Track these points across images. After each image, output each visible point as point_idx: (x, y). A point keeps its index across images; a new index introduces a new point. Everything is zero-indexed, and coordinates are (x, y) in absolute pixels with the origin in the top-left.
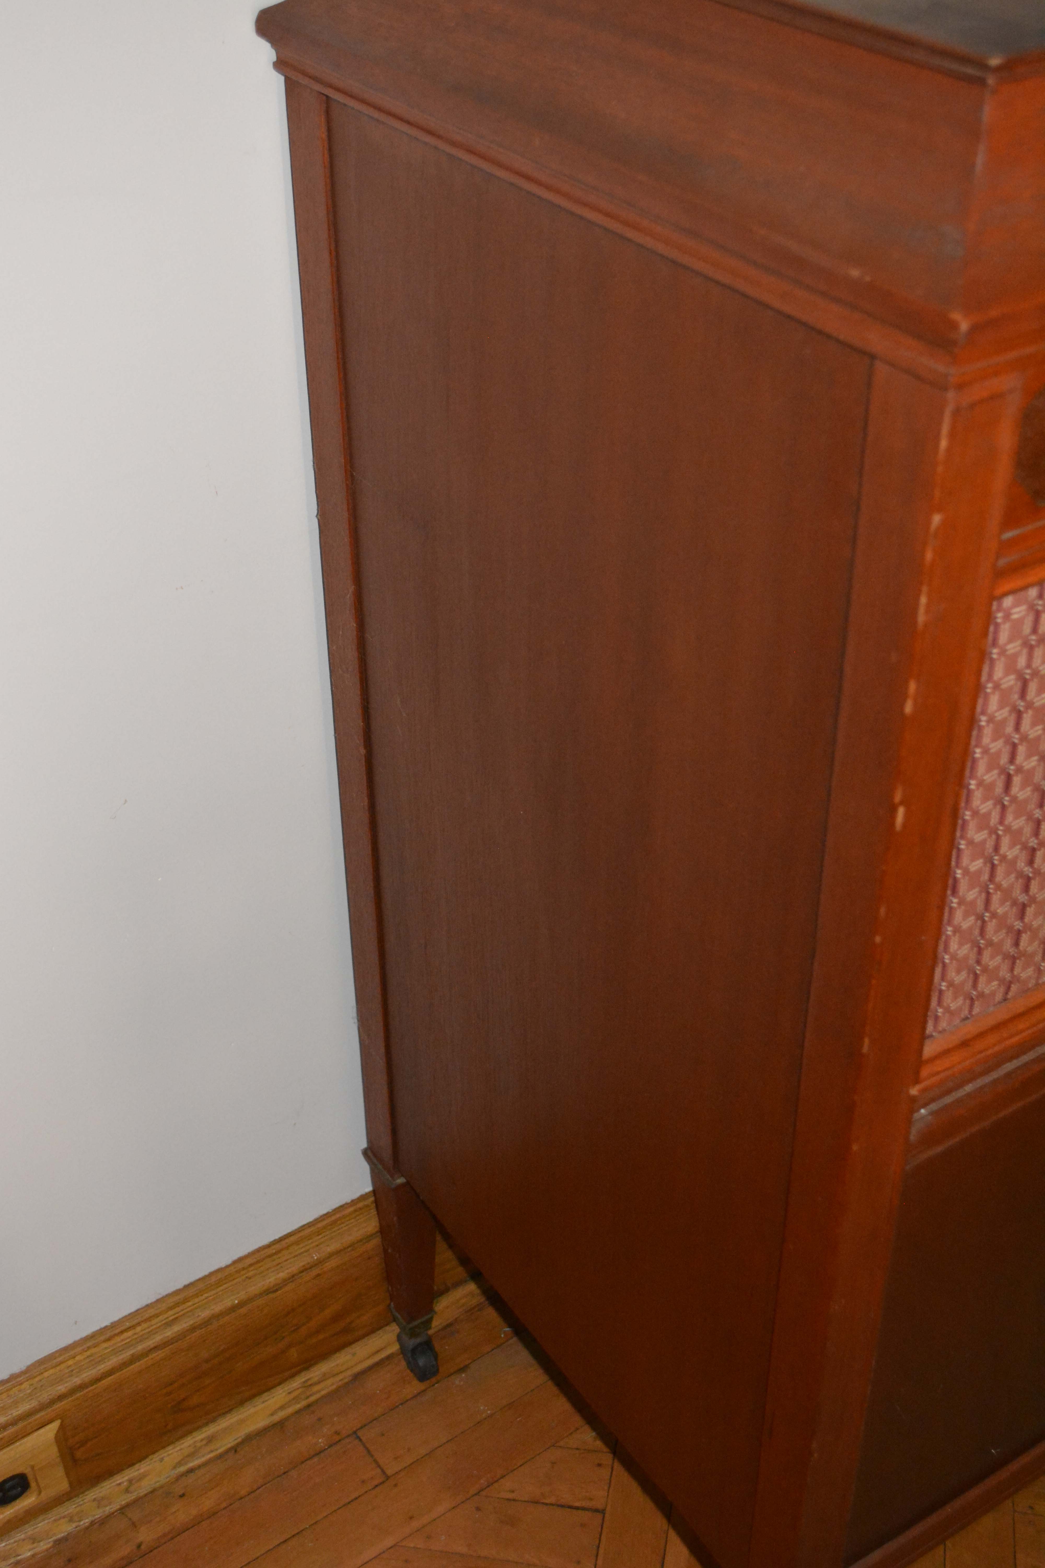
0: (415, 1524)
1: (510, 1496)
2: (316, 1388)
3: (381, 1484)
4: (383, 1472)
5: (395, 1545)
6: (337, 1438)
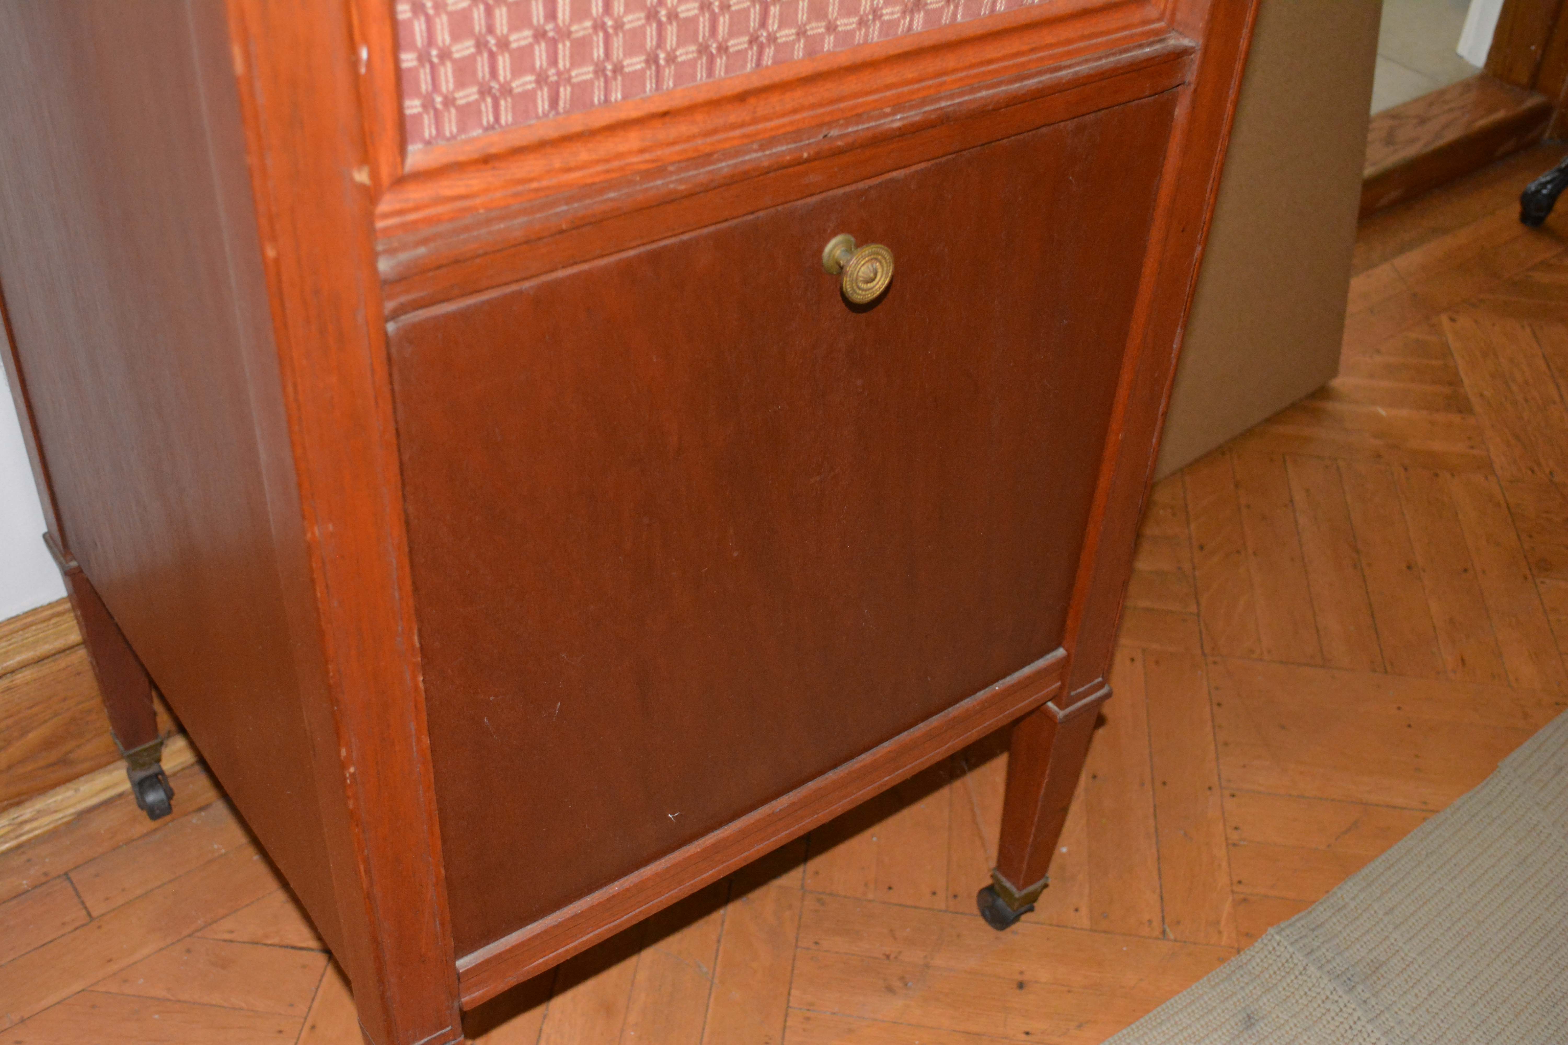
0: (114, 967)
1: (227, 936)
2: (27, 827)
3: (83, 925)
4: (89, 914)
5: (83, 990)
6: (43, 879)
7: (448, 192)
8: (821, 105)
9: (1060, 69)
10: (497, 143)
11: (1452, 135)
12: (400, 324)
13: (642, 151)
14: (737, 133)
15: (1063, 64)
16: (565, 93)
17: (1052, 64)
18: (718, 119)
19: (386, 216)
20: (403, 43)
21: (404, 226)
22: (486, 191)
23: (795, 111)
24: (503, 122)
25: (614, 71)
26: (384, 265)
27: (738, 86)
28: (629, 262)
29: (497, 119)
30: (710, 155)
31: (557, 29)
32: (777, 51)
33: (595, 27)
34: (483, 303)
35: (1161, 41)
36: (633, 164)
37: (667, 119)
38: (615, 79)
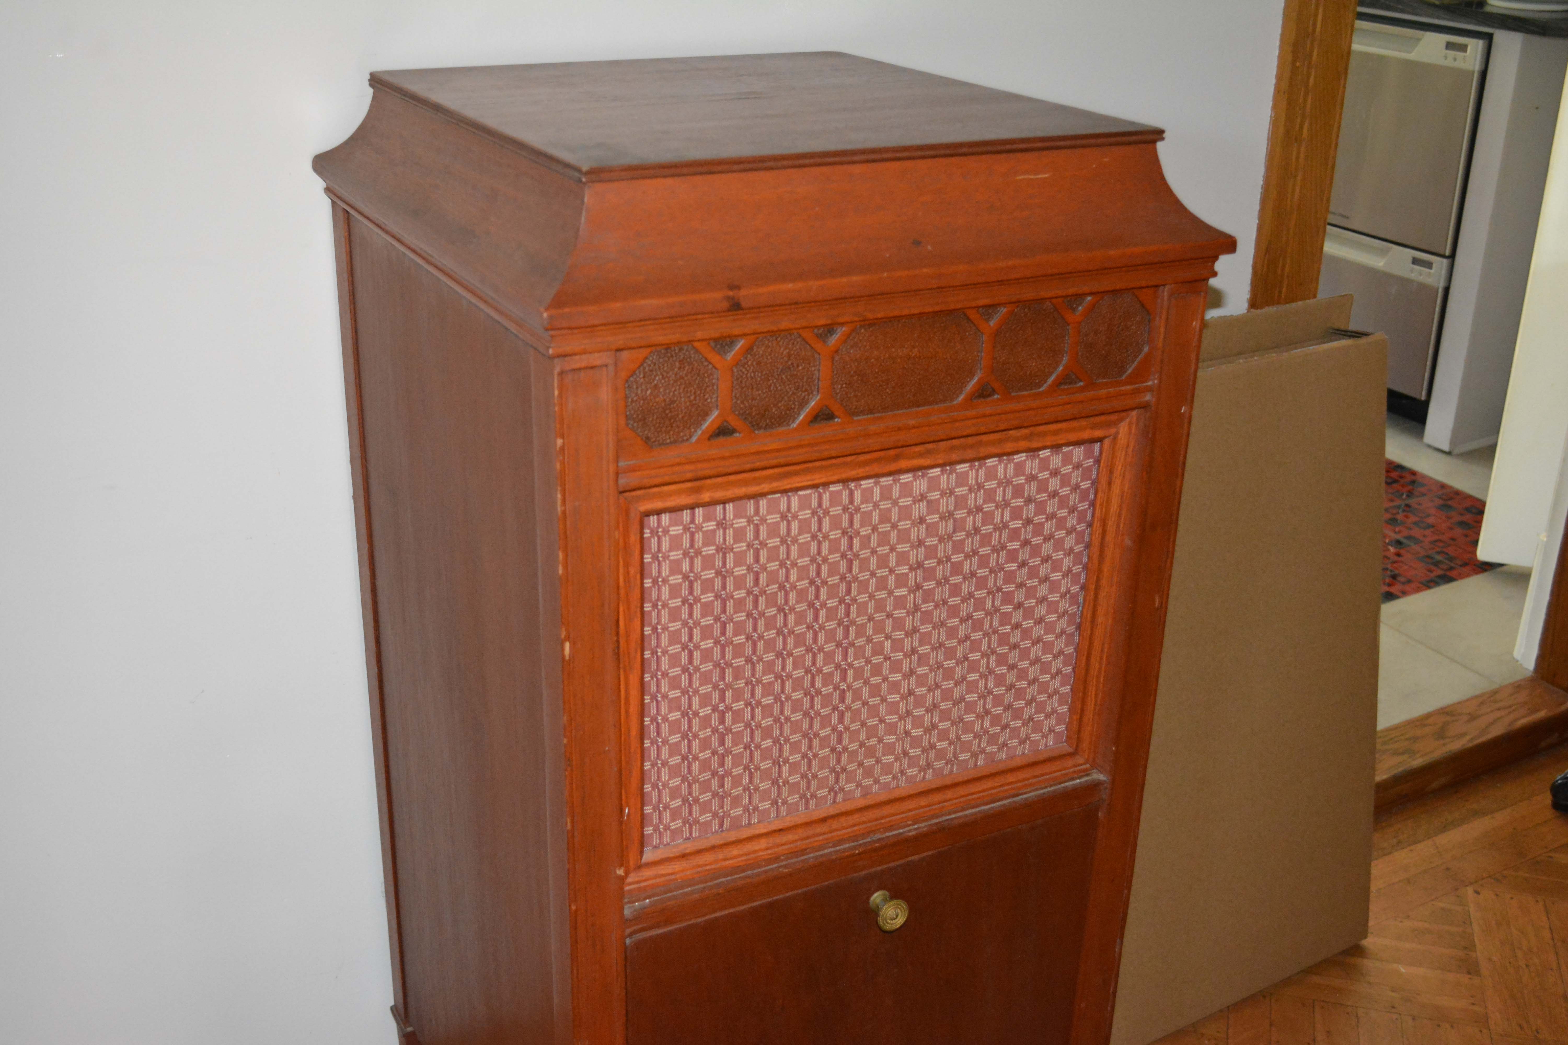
7: (663, 872)
8: (870, 821)
9: (1018, 795)
10: (689, 847)
11: (1497, 731)
12: (633, 939)
13: (767, 849)
14: (821, 838)
15: (1020, 792)
16: (727, 822)
17: (1013, 792)
18: (810, 831)
19: (630, 884)
20: (646, 802)
21: (639, 889)
22: (682, 871)
23: (854, 825)
24: (694, 836)
25: (754, 810)
26: (627, 912)
27: (822, 814)
28: (755, 909)
29: (691, 834)
30: (805, 850)
31: (724, 792)
32: (844, 795)
33: (744, 790)
34: (676, 929)
35: (1087, 775)
36: (762, 856)
37: (781, 832)
38: (754, 813)
